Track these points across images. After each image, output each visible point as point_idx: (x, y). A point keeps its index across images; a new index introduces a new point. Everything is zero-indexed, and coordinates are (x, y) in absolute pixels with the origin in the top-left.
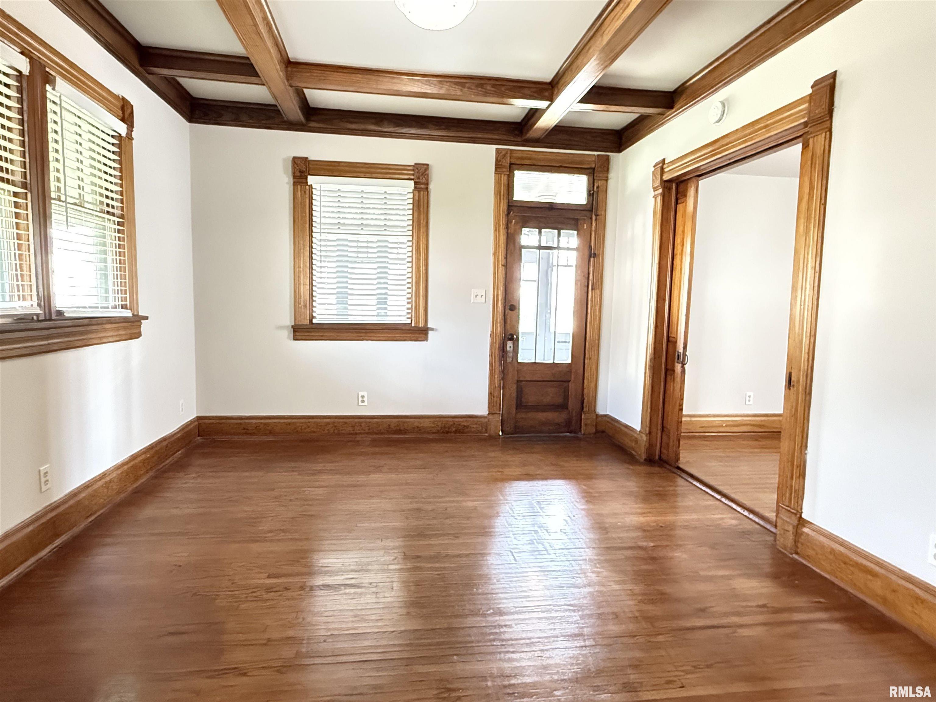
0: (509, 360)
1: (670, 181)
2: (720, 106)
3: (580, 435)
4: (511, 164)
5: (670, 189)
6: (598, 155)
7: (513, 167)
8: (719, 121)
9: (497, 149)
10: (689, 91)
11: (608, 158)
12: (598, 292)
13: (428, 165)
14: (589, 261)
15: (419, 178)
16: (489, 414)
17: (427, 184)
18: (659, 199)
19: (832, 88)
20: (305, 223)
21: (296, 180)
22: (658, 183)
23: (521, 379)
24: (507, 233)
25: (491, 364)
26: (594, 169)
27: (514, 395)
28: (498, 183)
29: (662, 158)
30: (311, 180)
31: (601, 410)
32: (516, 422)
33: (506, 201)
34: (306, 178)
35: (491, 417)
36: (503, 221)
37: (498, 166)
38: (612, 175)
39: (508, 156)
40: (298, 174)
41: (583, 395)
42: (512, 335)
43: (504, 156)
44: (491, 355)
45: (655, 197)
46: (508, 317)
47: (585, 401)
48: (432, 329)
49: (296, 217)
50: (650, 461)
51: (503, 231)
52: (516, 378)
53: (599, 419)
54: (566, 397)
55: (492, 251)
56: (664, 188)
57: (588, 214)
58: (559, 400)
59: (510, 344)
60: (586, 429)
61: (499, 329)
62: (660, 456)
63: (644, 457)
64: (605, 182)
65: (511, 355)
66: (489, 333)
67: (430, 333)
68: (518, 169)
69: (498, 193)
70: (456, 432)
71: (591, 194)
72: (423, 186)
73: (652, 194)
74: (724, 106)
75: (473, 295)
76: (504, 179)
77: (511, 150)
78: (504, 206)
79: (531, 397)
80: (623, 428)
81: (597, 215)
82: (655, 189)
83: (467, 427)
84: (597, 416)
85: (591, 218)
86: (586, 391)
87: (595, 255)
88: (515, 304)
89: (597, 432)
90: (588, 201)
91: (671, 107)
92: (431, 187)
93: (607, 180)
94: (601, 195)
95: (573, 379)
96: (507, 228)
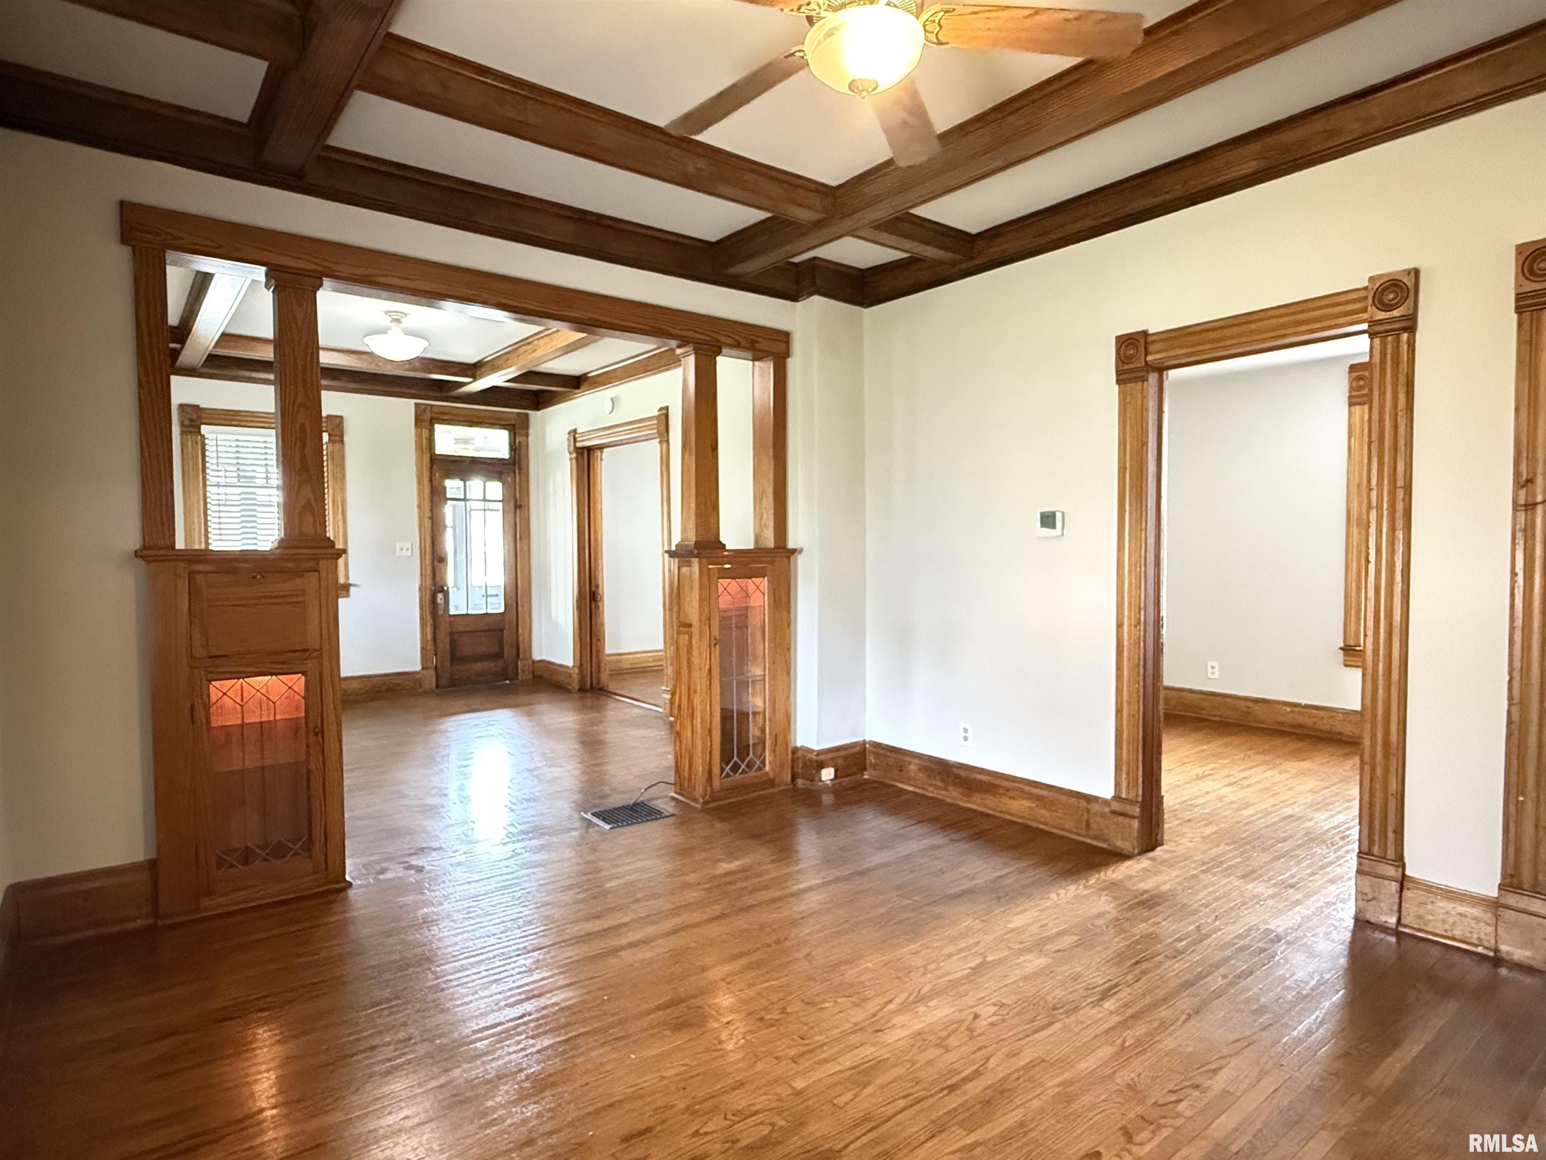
0: (441, 612)
1: (583, 448)
2: (611, 402)
3: (517, 682)
4: (432, 419)
5: (582, 454)
6: (518, 413)
7: (432, 422)
8: (611, 412)
9: (416, 404)
10: (590, 381)
11: (527, 416)
12: (525, 542)
13: (341, 417)
14: (515, 512)
15: (333, 430)
16: (423, 669)
17: (342, 436)
18: (574, 462)
19: (667, 416)
20: (197, 475)
21: (185, 429)
22: (572, 448)
23: (454, 631)
24: (432, 486)
25: (422, 618)
26: (514, 425)
27: (448, 647)
28: (419, 436)
29: (573, 428)
30: (204, 429)
31: (536, 656)
32: (452, 675)
33: (428, 455)
34: (199, 428)
35: (424, 672)
36: (426, 475)
37: (418, 421)
38: (531, 431)
39: (428, 411)
40: (187, 422)
41: (518, 642)
42: (442, 587)
43: (424, 411)
44: (421, 608)
45: (571, 459)
46: (437, 570)
47: (521, 646)
48: (355, 585)
49: (186, 468)
50: (582, 690)
51: (427, 484)
52: (448, 630)
53: (535, 665)
54: (501, 646)
55: (416, 504)
56: (577, 453)
57: (512, 467)
58: (495, 649)
59: (440, 596)
60: (524, 675)
61: (429, 581)
62: (591, 684)
63: (577, 687)
64: (524, 438)
65: (442, 607)
66: (417, 586)
67: (352, 589)
68: (439, 423)
69: (419, 446)
70: (388, 691)
71: (514, 448)
72: (337, 438)
73: (568, 456)
74: (613, 403)
75: (398, 549)
76: (425, 433)
77: (432, 406)
78: (426, 459)
79: (467, 647)
80: (558, 668)
81: (520, 469)
82: (570, 453)
83: (399, 684)
84: (534, 662)
85: (515, 472)
86: (520, 639)
87: (520, 507)
88: (443, 556)
89: (534, 677)
90: (511, 455)
91: (578, 388)
92: (346, 439)
93: (527, 435)
94: (523, 451)
95: (507, 627)
96: (431, 480)
